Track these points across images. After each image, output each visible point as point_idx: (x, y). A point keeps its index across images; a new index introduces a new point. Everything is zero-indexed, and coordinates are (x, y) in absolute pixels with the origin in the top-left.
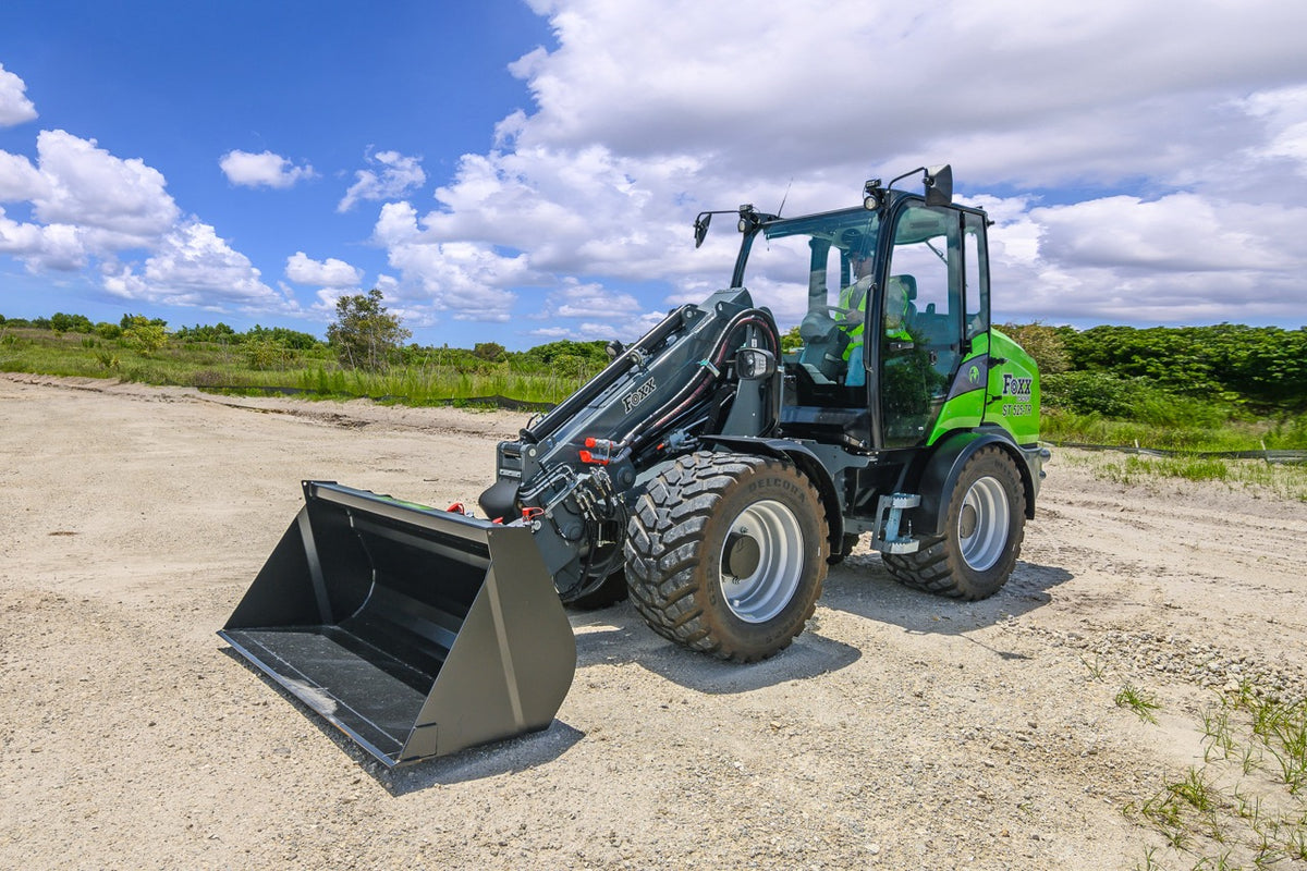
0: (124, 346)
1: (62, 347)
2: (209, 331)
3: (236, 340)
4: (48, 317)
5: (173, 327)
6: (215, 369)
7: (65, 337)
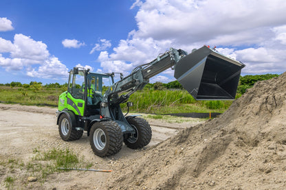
0: (30, 90)
1: (12, 91)
2: (53, 85)
3: (60, 87)
4: (10, 83)
5: (44, 84)
6: (54, 95)
7: (14, 88)
